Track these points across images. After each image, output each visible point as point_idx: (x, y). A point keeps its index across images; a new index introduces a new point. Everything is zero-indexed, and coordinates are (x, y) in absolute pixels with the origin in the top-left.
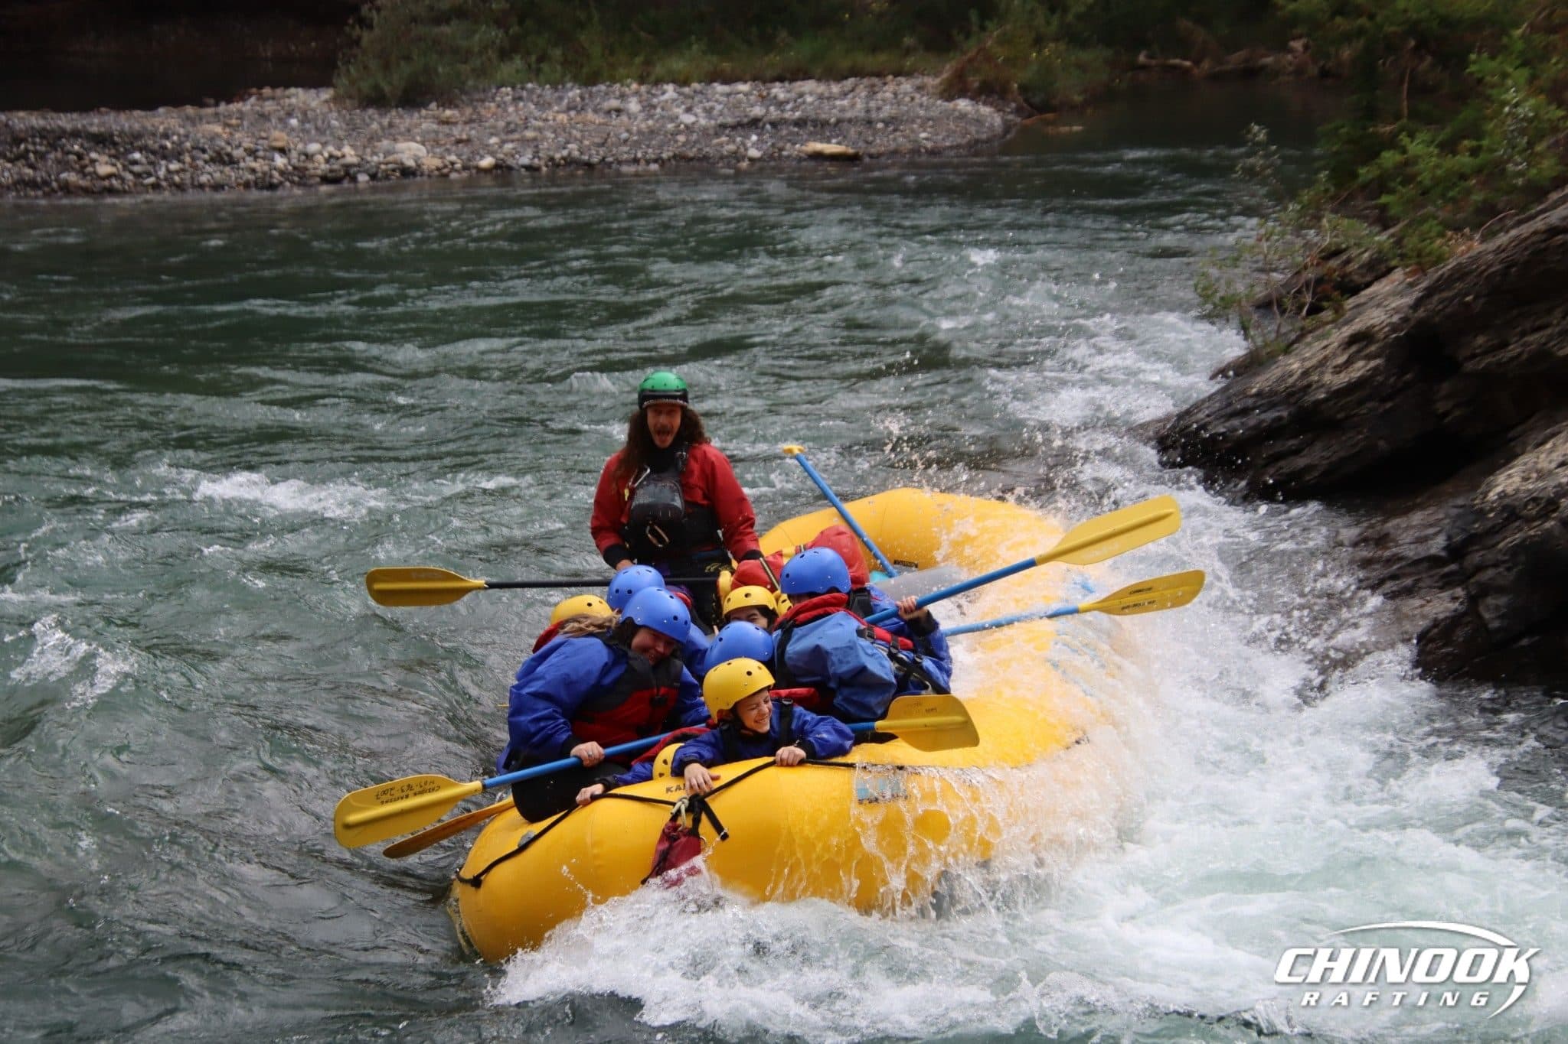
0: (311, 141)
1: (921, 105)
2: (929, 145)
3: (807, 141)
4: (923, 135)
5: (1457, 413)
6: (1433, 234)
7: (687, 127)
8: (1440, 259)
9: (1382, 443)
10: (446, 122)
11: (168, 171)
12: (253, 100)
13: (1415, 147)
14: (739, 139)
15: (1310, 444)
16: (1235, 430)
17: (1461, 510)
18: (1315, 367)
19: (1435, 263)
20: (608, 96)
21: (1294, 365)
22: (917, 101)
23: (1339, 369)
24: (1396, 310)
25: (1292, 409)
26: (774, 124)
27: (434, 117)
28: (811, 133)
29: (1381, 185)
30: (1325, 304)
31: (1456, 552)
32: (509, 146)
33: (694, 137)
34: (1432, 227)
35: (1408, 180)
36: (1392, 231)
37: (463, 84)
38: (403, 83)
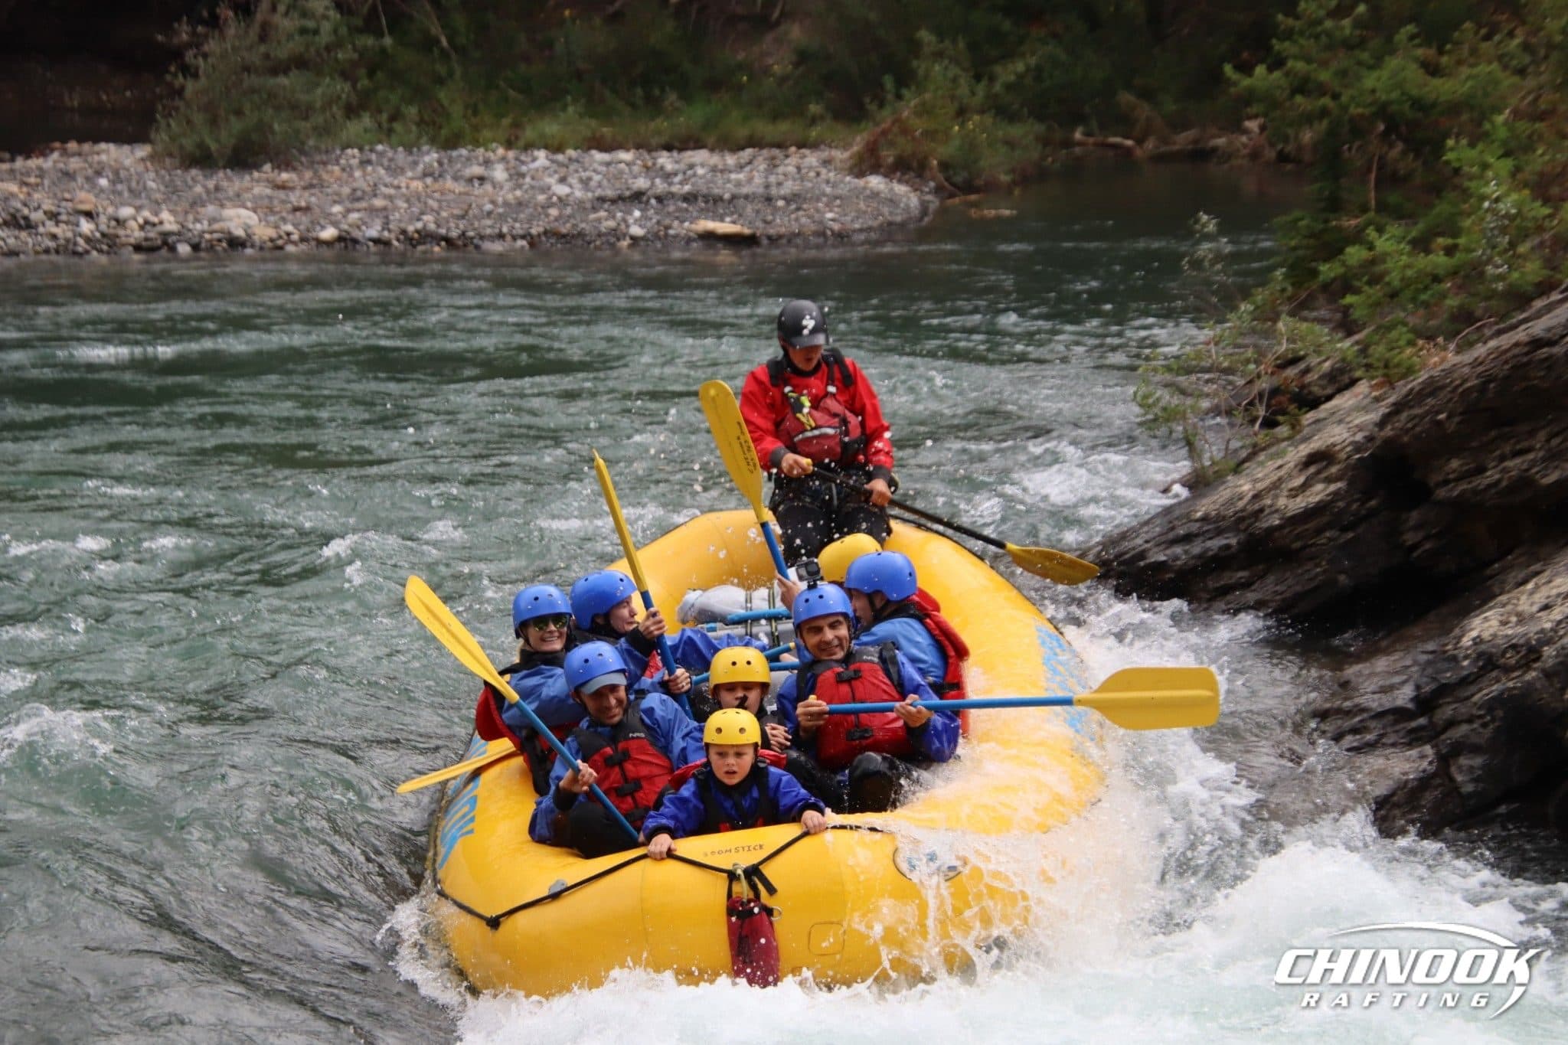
0: (123, 204)
1: (828, 182)
2: (836, 227)
3: (698, 218)
4: (830, 215)
5: (1428, 546)
6: (1402, 343)
7: (560, 199)
8: (1410, 371)
9: (1342, 578)
10: (283, 187)
12: (55, 155)
13: (1383, 244)
14: (619, 215)
15: (1262, 577)
16: (1177, 558)
17: (1430, 657)
18: (1268, 489)
19: (1404, 376)
20: (469, 161)
21: (1244, 486)
22: (823, 176)
23: (1294, 493)
24: (1360, 427)
25: (1242, 536)
26: (660, 199)
27: (268, 180)
28: (702, 210)
29: (1345, 285)
30: (1280, 418)
31: (1425, 704)
32: (354, 216)
33: (568, 211)
34: (1401, 334)
35: (1374, 280)
36: (1357, 337)
37: (303, 143)
38: (233, 141)
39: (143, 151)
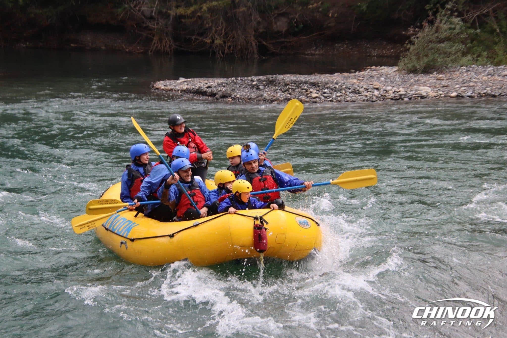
0: (388, 86)
10: (439, 79)
11: (337, 96)
12: (369, 70)
20: (504, 70)
27: (435, 77)
32: (464, 88)
37: (447, 65)
38: (424, 65)
39: (395, 68)
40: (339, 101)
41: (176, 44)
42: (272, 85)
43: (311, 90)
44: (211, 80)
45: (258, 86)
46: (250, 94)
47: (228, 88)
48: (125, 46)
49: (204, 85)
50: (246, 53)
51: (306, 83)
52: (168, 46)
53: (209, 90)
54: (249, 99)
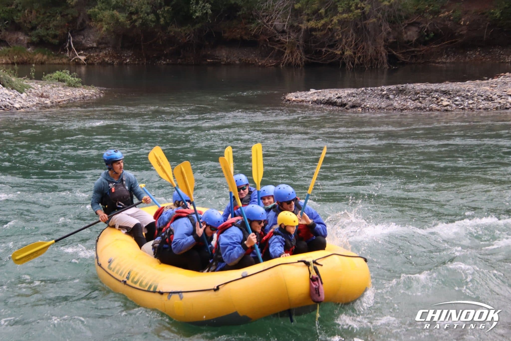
40: (471, 109)
41: (307, 56)
42: (402, 94)
43: (442, 98)
44: (341, 90)
45: (388, 95)
46: (380, 103)
47: (358, 98)
48: (258, 59)
49: (334, 96)
50: (376, 62)
51: (436, 91)
52: (299, 59)
53: (339, 101)
54: (379, 109)
